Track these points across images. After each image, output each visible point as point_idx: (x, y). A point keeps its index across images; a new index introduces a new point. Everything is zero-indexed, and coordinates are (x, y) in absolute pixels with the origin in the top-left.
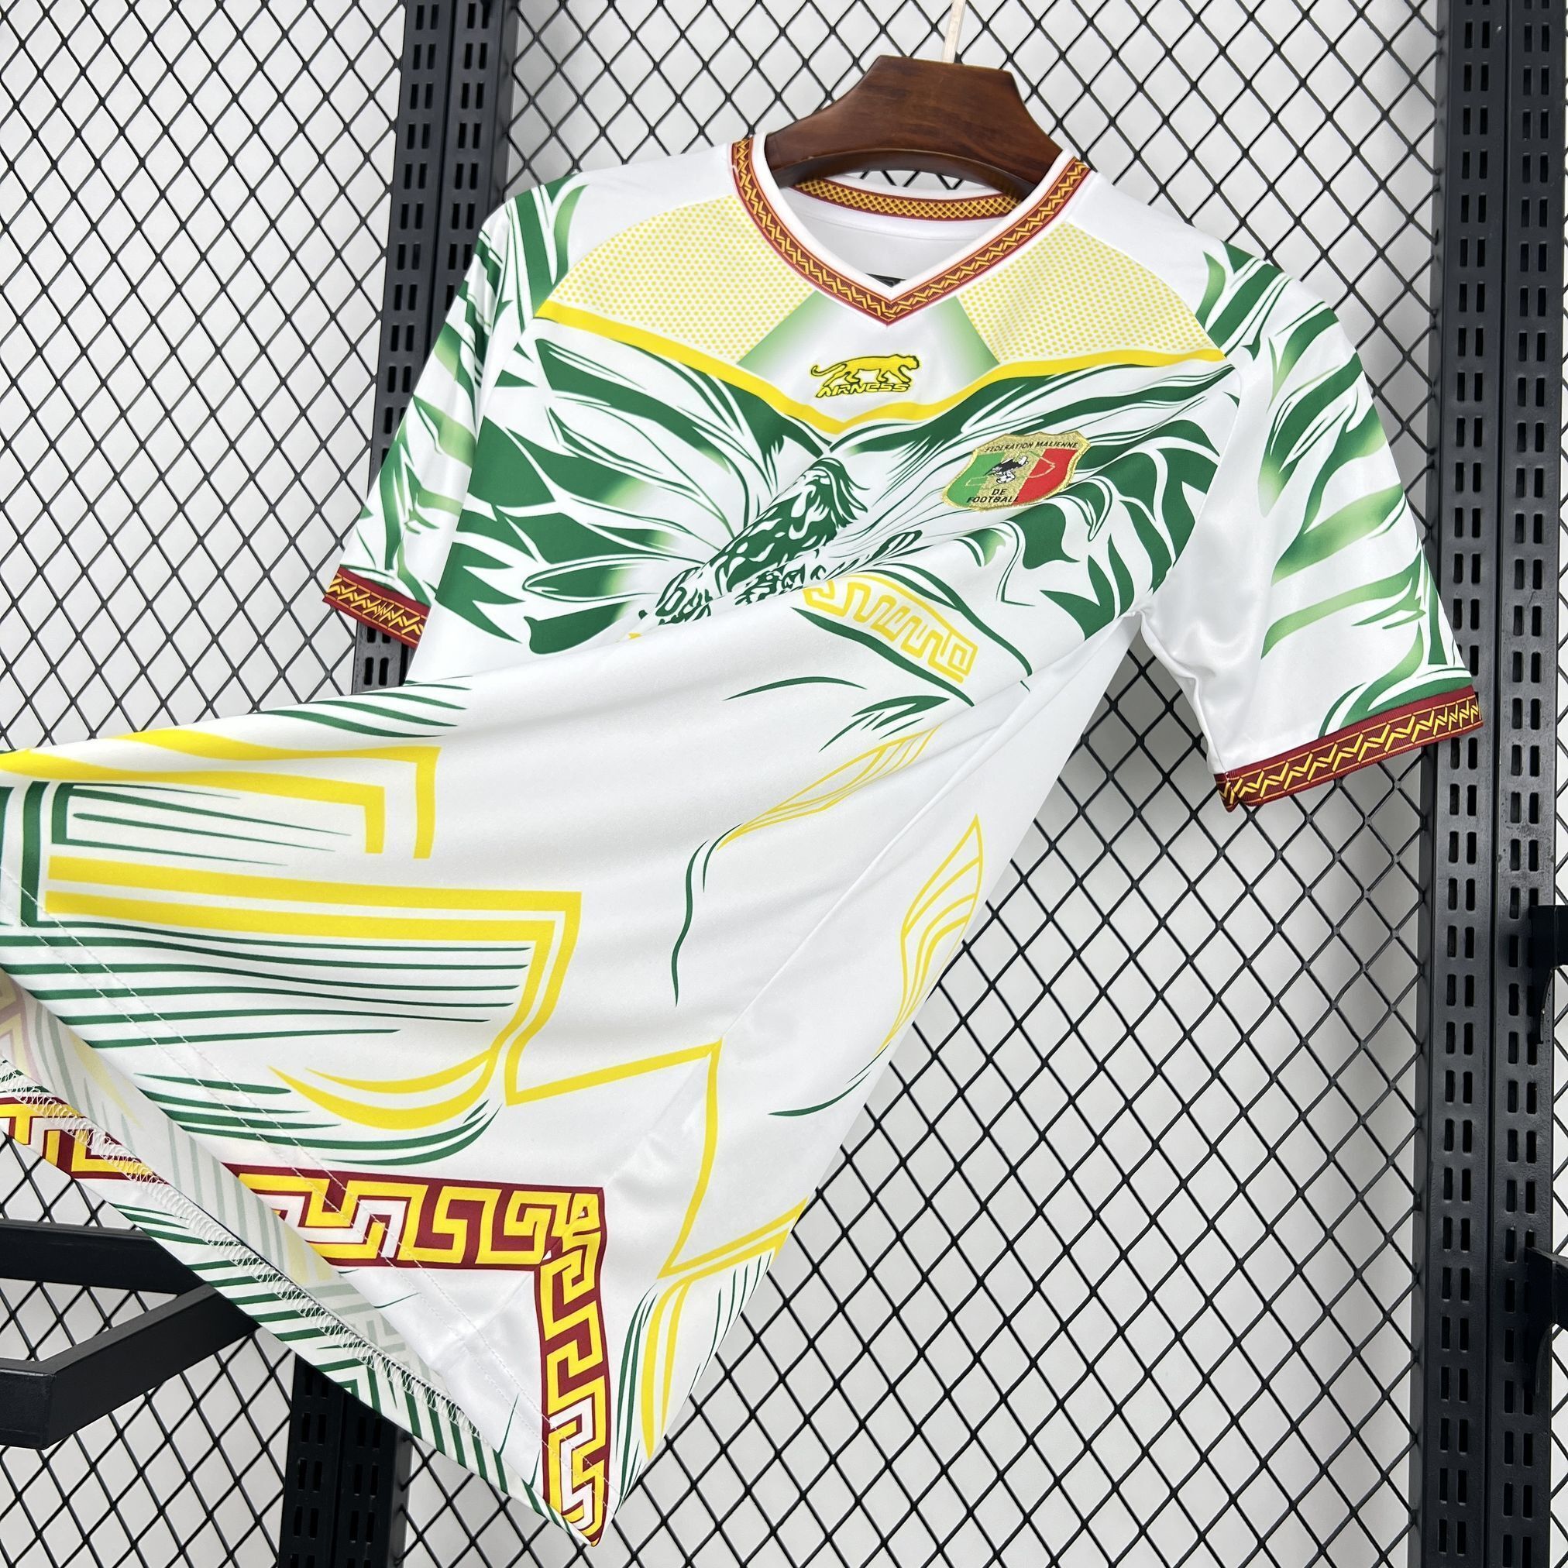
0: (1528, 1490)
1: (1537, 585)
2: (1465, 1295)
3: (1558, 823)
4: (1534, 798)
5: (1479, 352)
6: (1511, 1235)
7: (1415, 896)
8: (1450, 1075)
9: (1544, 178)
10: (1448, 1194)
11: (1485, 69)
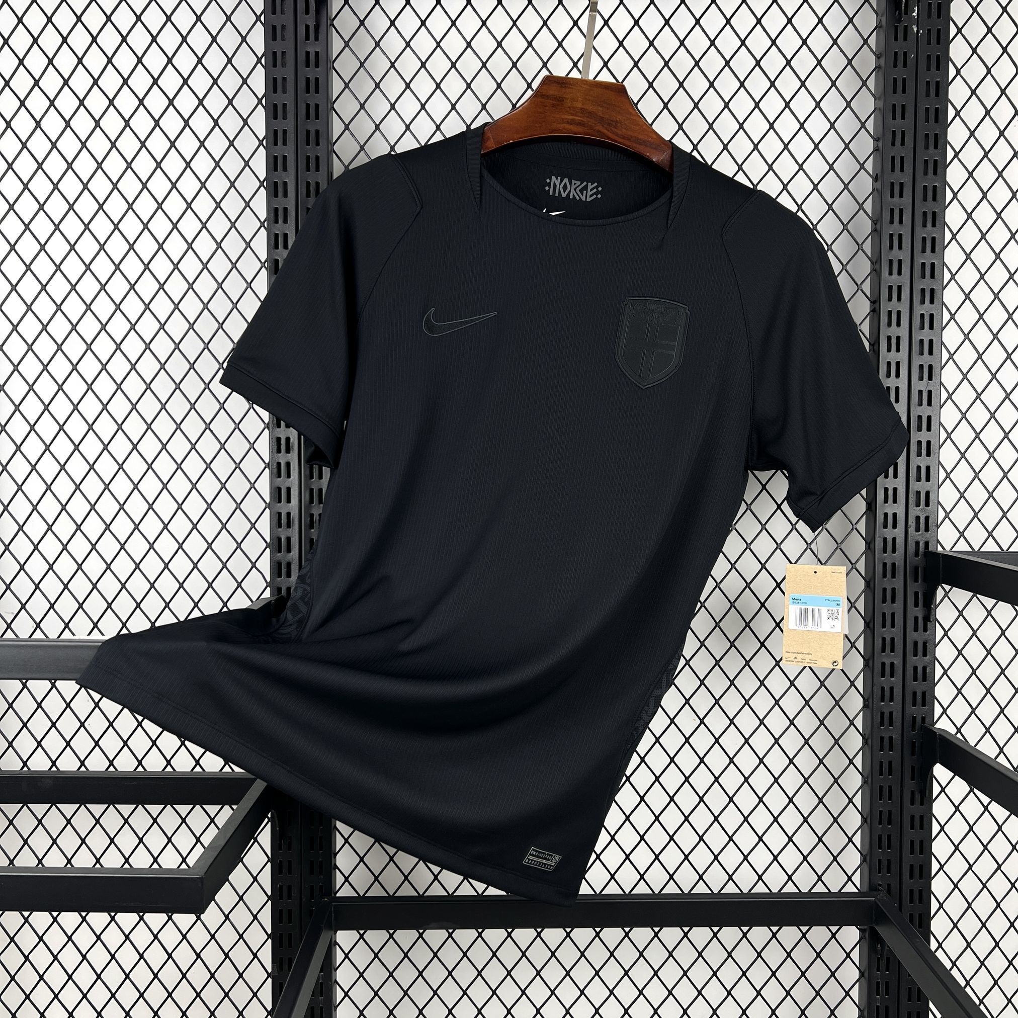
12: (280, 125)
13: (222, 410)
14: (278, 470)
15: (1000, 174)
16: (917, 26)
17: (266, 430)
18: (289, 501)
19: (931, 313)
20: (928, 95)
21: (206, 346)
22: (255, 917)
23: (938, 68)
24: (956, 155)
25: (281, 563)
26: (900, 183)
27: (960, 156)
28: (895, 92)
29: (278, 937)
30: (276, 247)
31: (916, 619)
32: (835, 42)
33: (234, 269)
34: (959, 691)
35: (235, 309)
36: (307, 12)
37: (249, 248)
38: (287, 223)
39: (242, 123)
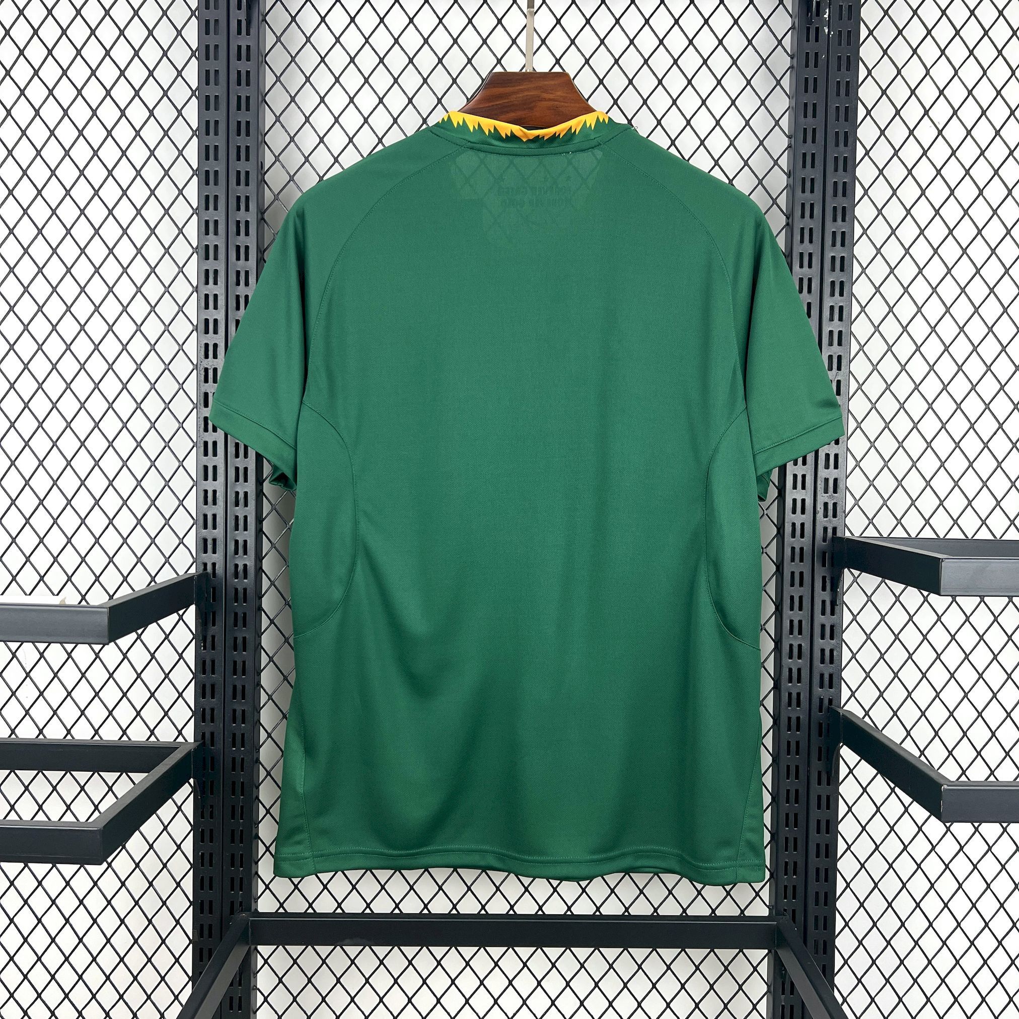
0: (828, 822)
1: (839, 368)
2: (798, 730)
3: (847, 491)
4: (836, 480)
5: (811, 241)
6: (821, 700)
7: (774, 531)
8: (791, 622)
9: (846, 145)
10: (790, 681)
11: (815, 79)
12: (213, 115)
13: (153, 389)
14: (206, 449)
15: (910, 172)
16: (829, 28)
17: (195, 410)
18: (215, 479)
19: (841, 305)
20: (838, 94)
21: (139, 328)
22: (178, 884)
23: (848, 69)
24: (867, 153)
25: (207, 539)
26: (811, 178)
27: (870, 154)
28: (806, 91)
29: (199, 905)
30: (207, 233)
31: (824, 602)
32: (750, 42)
33: (167, 254)
34: (868, 675)
35: (167, 293)
36: (239, 8)
37: (181, 234)
38: (217, 210)
39: (177, 114)
